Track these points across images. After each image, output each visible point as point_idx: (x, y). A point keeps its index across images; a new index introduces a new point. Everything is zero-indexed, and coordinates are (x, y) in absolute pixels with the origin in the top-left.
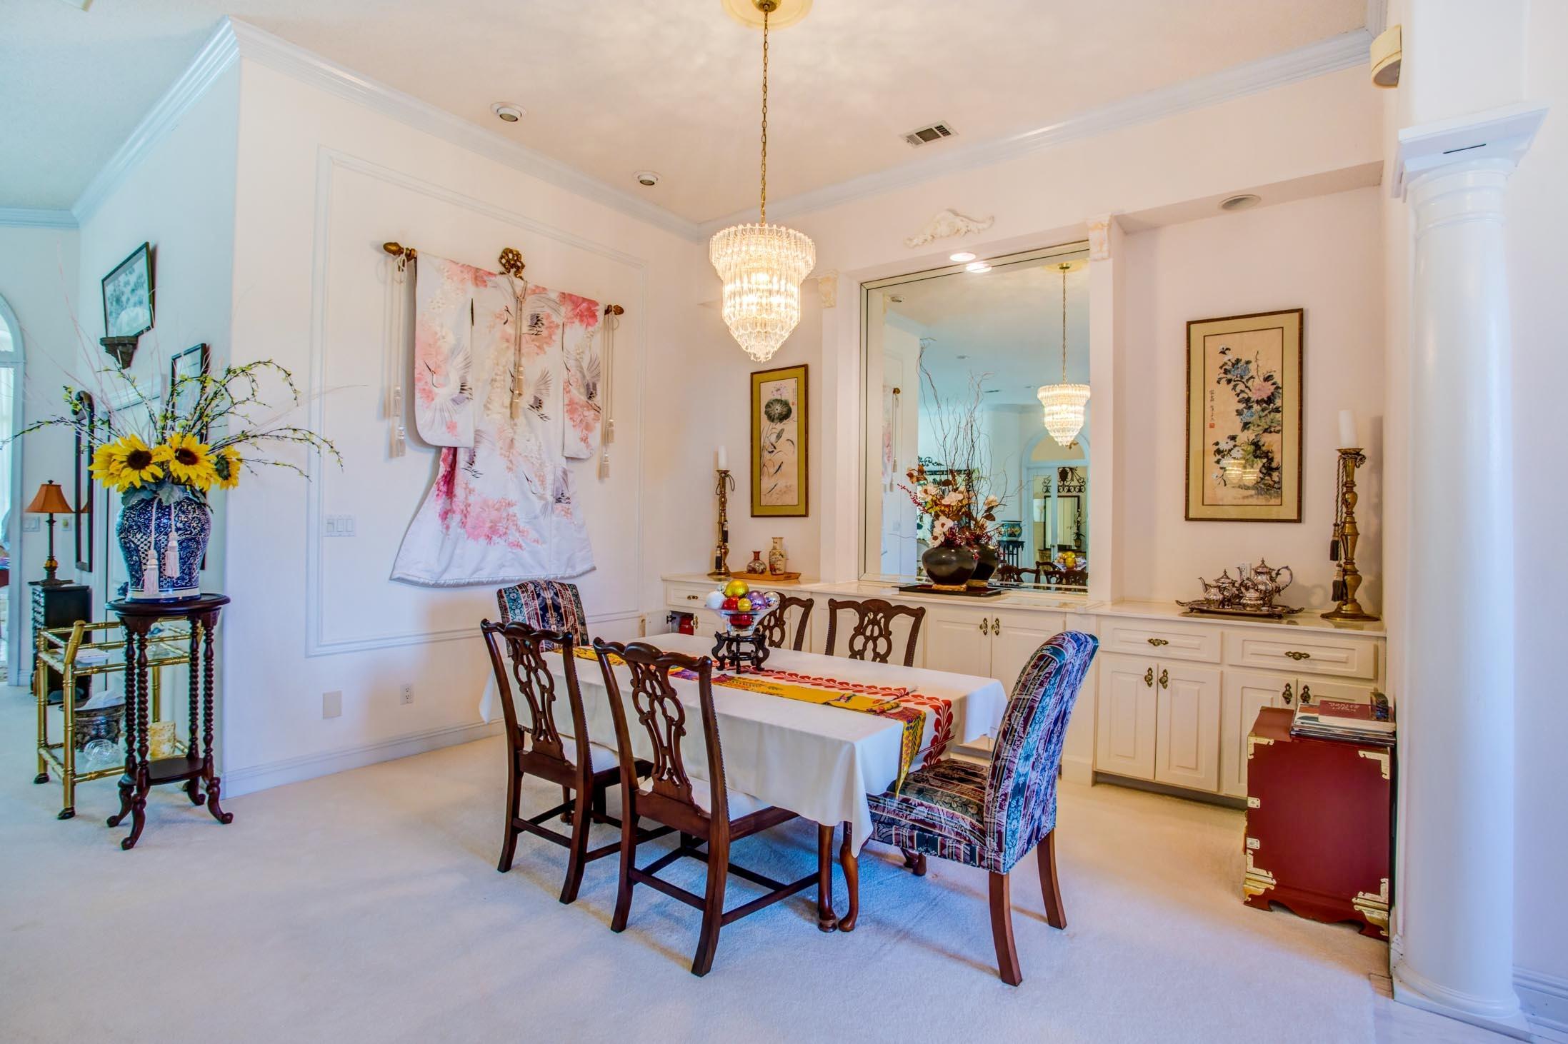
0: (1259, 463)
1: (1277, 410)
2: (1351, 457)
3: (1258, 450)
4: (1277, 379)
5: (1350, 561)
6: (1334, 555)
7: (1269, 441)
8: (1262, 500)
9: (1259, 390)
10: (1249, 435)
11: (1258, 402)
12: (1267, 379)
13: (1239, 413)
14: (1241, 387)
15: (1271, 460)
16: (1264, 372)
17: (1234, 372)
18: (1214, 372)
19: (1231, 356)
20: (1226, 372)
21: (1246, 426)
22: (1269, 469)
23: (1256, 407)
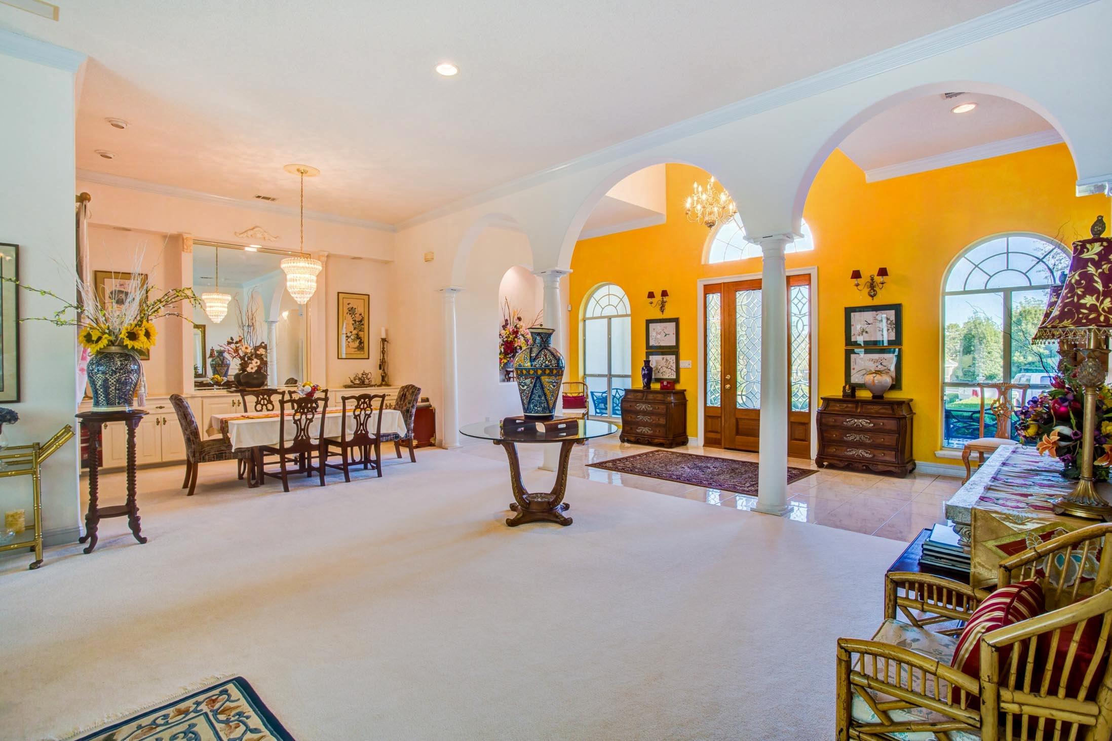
0: (358, 341)
1: (363, 325)
2: (384, 340)
3: (358, 337)
4: (363, 315)
5: (384, 370)
6: (380, 369)
7: (361, 334)
8: (359, 352)
9: (358, 318)
10: (355, 332)
11: (358, 322)
12: (360, 314)
13: (353, 324)
14: (353, 316)
15: (361, 340)
16: (359, 313)
17: (352, 311)
18: (346, 311)
19: (350, 306)
20: (349, 311)
21: (355, 329)
22: (361, 343)
23: (357, 323)
